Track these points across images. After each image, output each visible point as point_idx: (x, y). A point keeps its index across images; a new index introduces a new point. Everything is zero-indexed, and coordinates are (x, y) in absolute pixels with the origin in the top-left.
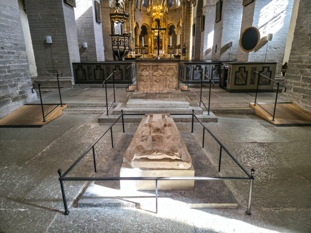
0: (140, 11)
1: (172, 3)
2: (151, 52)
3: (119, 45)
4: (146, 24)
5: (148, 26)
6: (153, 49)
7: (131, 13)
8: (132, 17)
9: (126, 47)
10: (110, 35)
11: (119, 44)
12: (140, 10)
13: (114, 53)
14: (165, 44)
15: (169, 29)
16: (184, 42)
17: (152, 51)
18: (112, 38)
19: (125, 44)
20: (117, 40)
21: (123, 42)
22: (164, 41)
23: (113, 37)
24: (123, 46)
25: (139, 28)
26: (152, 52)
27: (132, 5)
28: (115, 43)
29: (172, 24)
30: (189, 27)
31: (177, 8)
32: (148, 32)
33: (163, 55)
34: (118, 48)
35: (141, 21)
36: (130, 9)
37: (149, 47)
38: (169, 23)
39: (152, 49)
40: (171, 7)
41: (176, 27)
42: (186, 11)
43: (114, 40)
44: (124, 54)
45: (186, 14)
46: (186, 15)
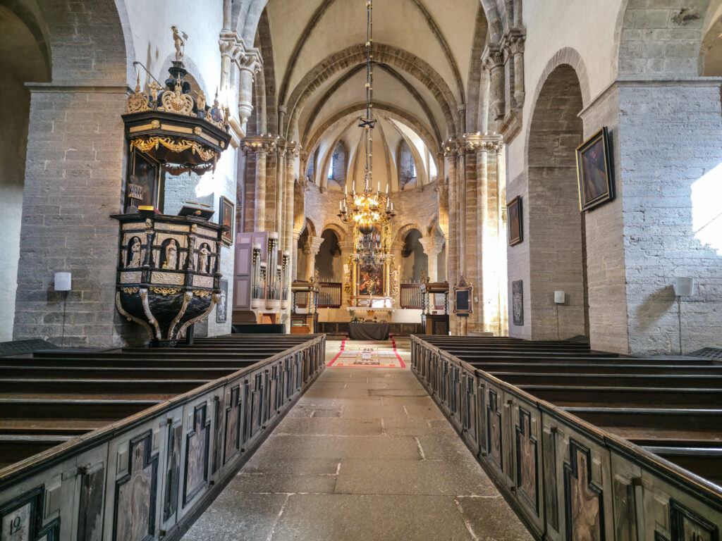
0: (321, 192)
1: (410, 173)
2: (350, 304)
3: (152, 263)
4: (337, 225)
5: (343, 230)
6: (355, 294)
7: (284, 182)
8: (288, 194)
9: (196, 277)
10: (113, 217)
11: (157, 260)
12: (321, 189)
13: (124, 306)
14: (391, 279)
15: (402, 239)
16: (462, 270)
17: (351, 298)
18: (122, 233)
19: (188, 260)
20: (145, 242)
21: (179, 250)
22: (390, 272)
23: (127, 226)
24: (177, 271)
25: (315, 235)
26: (354, 301)
27: (288, 159)
28: (136, 256)
29: (412, 227)
30: (476, 226)
31: (428, 183)
32: (342, 247)
33: (386, 313)
34: (145, 283)
35: (323, 216)
36: (281, 170)
37: (344, 286)
38: (403, 224)
39: (352, 293)
40: (408, 184)
41: (424, 232)
42: (462, 178)
43: (132, 241)
44: (182, 313)
45: (463, 186)
46: (462, 191)
